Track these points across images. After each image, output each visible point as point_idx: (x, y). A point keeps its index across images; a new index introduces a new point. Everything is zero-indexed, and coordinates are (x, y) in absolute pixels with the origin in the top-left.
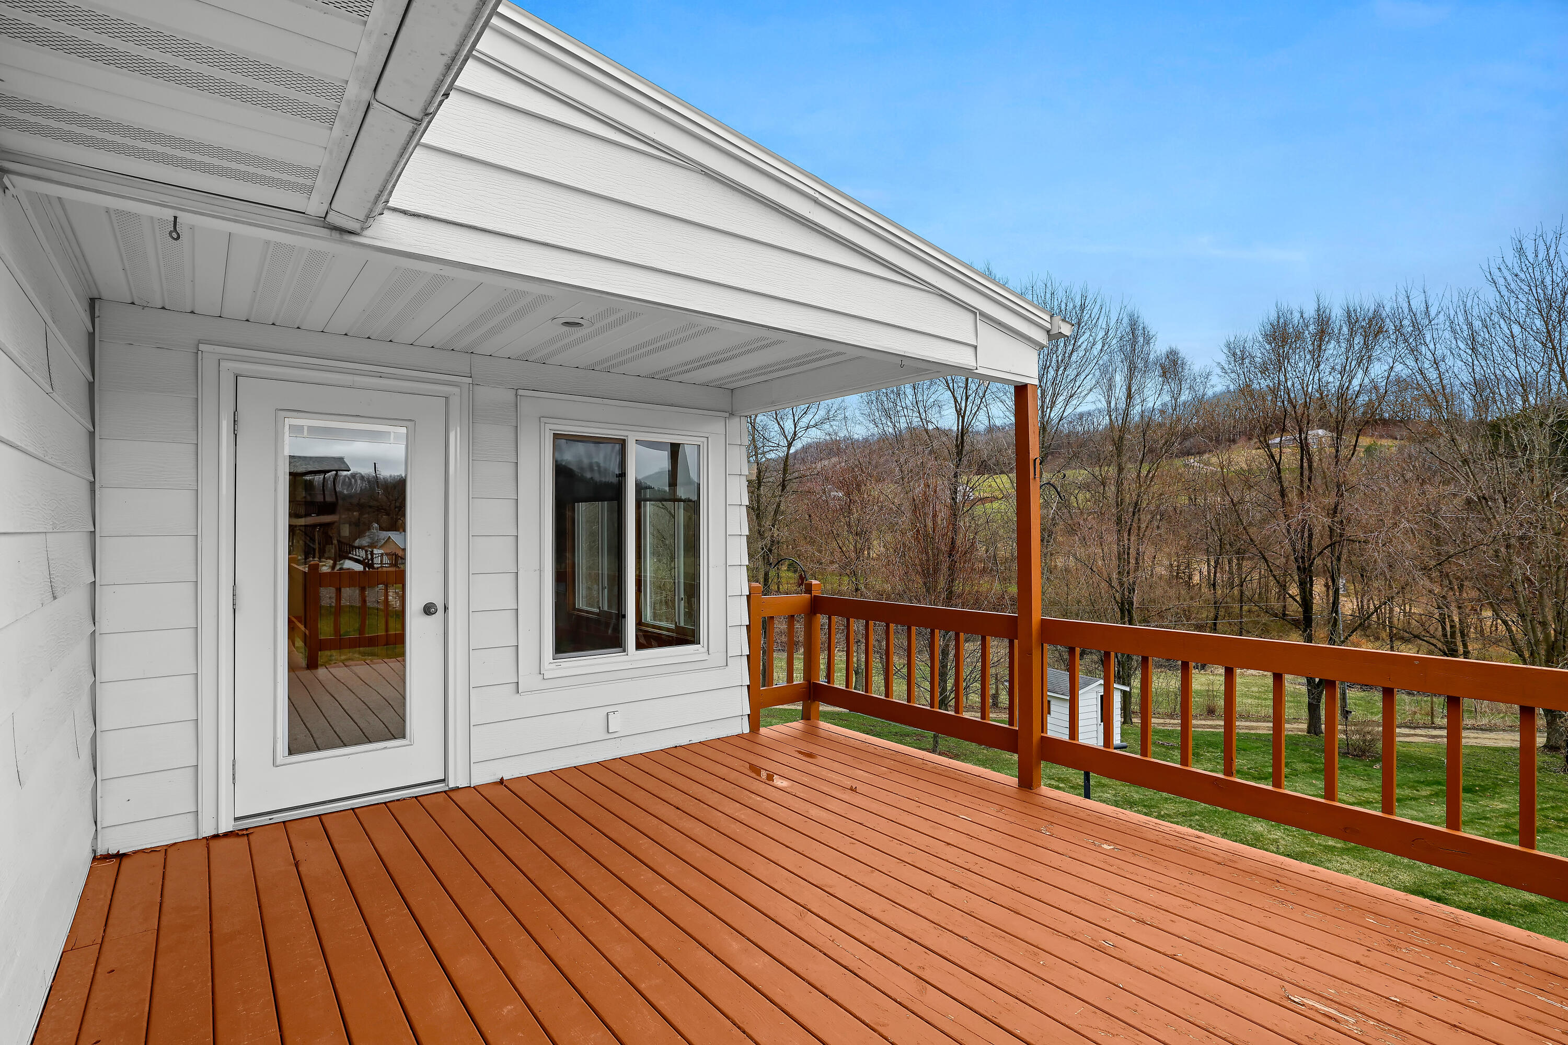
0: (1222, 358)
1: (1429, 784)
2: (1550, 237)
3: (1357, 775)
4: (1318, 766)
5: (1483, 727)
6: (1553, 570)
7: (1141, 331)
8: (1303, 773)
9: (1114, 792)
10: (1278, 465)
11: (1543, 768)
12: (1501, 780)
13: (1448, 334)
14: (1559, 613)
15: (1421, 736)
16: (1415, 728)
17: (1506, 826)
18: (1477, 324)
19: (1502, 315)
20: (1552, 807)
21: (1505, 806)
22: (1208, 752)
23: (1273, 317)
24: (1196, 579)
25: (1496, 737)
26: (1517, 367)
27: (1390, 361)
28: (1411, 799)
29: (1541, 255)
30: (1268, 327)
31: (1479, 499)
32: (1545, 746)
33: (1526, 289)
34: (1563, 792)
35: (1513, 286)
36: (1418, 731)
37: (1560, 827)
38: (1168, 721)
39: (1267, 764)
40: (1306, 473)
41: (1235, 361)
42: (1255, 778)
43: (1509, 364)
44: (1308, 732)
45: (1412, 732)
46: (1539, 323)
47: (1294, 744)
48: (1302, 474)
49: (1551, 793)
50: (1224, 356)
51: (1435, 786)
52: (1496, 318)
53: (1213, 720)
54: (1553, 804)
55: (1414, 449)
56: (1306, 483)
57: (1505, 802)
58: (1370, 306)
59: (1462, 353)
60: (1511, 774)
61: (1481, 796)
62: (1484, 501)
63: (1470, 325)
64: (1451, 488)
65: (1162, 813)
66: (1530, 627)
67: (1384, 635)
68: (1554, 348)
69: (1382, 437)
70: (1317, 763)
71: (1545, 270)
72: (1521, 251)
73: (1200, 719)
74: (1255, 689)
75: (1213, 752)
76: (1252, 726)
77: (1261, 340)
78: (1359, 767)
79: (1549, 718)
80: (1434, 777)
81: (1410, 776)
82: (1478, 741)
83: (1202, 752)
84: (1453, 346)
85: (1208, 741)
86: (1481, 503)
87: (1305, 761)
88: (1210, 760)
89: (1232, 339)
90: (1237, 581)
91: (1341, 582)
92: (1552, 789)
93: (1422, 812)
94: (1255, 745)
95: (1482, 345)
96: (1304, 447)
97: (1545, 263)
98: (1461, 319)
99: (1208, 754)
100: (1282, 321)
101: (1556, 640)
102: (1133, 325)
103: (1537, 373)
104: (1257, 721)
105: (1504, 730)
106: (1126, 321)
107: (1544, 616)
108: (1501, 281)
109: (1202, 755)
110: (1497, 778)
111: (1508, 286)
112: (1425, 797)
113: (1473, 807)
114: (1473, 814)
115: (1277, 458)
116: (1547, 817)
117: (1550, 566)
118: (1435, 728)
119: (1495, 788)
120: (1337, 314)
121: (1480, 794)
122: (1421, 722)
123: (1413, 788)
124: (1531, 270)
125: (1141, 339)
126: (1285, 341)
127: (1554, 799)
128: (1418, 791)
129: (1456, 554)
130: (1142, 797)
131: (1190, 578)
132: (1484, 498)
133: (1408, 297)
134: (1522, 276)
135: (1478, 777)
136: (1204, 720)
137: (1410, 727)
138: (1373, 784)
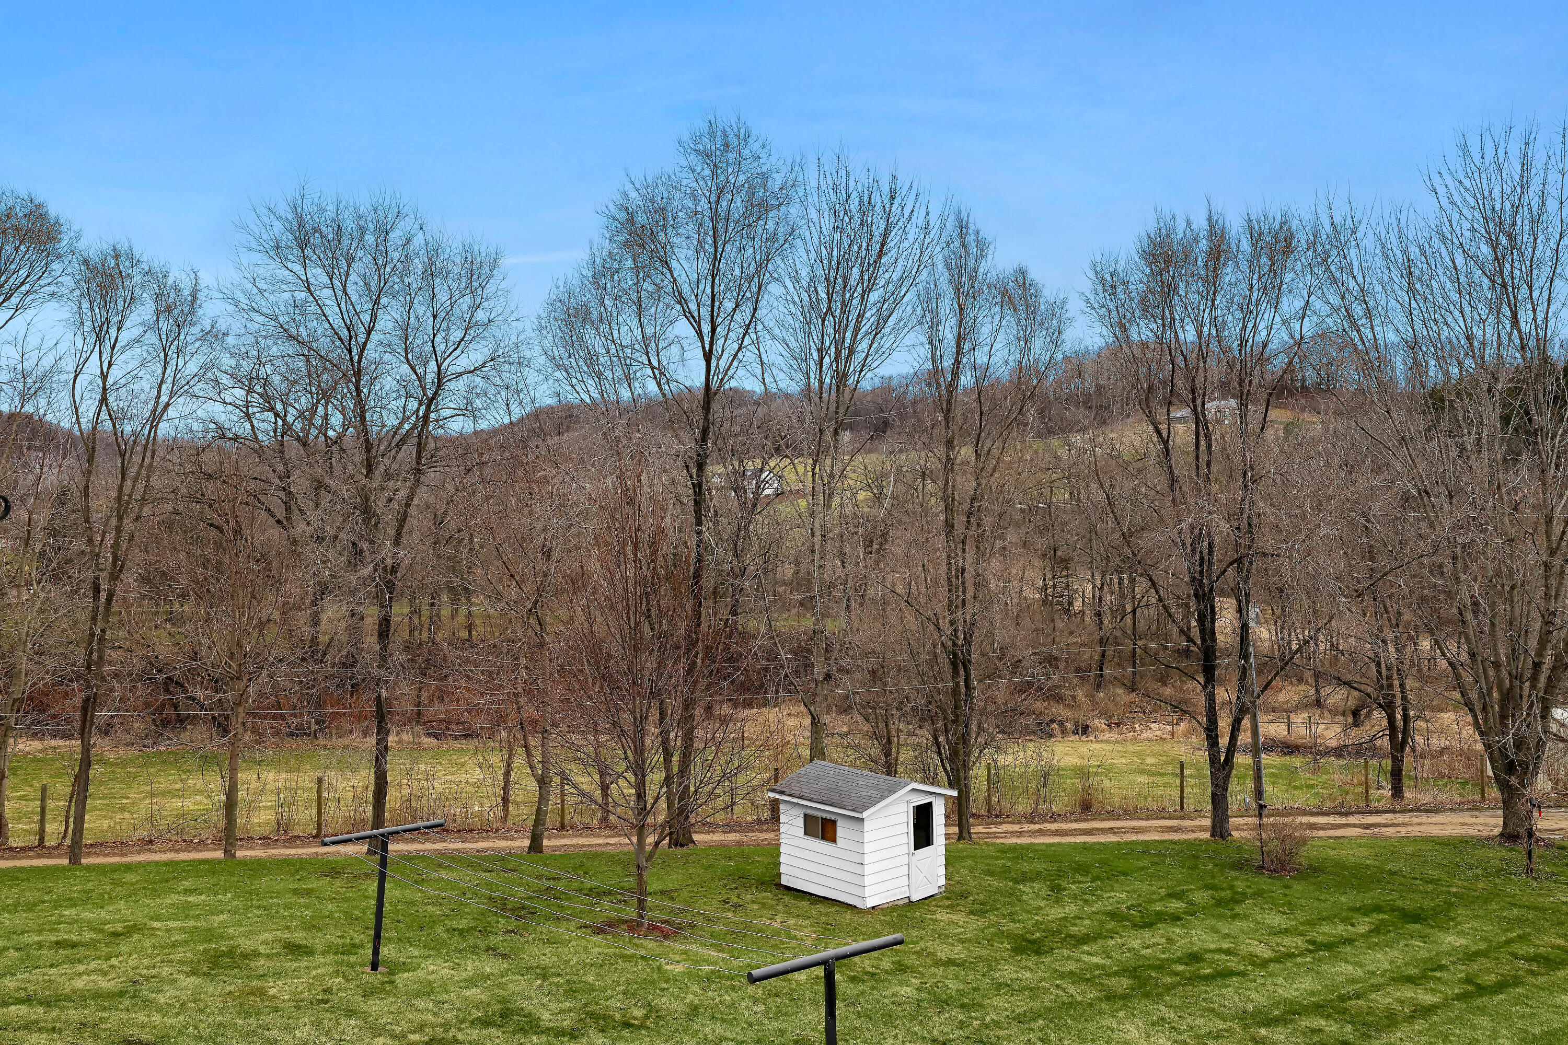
0: (1087, 285)
1: (1365, 911)
2: (1498, 132)
3: (1275, 906)
4: (1223, 894)
5: (1428, 807)
6: (1507, 588)
7: (973, 237)
8: (1204, 908)
9: (918, 981)
10: (1166, 442)
11: (1502, 869)
12: (1455, 895)
13: (1379, 261)
14: (1514, 650)
15: (1354, 826)
16: (1347, 814)
17: (1468, 981)
18: (1414, 250)
19: (1444, 240)
20: (1519, 936)
21: (1463, 941)
22: (1074, 882)
23: (1152, 227)
24: (1078, 604)
25: (1443, 821)
26: (1461, 312)
27: (1305, 293)
28: (1344, 943)
29: (1489, 157)
30: (1146, 241)
31: (1420, 494)
32: (1501, 835)
33: (1472, 201)
34: (1528, 908)
35: (1457, 198)
36: (1351, 820)
37: (1532, 972)
38: (1026, 827)
39: (1154, 897)
40: (1203, 456)
41: (1104, 291)
42: (1135, 925)
43: (1452, 307)
44: (1212, 835)
45: (1343, 820)
46: (1486, 250)
47: (1194, 856)
48: (1197, 457)
49: (1515, 911)
50: (1089, 282)
51: (1374, 915)
52: (1436, 243)
53: (1088, 820)
54: (1521, 932)
55: (1340, 424)
56: (1204, 470)
57: (1461, 933)
58: (1275, 214)
59: (1396, 287)
60: (1465, 884)
61: (1432, 927)
62: (1425, 497)
63: (1405, 251)
64: (1384, 477)
65: (988, 1019)
66: (1481, 670)
67: (1308, 675)
68: (1504, 285)
69: (1303, 410)
70: (1222, 889)
71: (1493, 177)
72: (1465, 149)
73: (1071, 821)
74: (1150, 760)
75: (1080, 882)
76: (1140, 828)
77: (1138, 260)
78: (1276, 888)
79: (1506, 795)
80: (1373, 898)
81: (1344, 899)
82: (1422, 828)
83: (1064, 884)
84: (1386, 278)
85: (1076, 862)
86: (1422, 499)
87: (1207, 887)
88: (1075, 897)
89: (1098, 258)
90: (1129, 608)
91: (1253, 611)
92: (1514, 905)
93: (1360, 965)
94: (1140, 864)
95: (1420, 279)
96: (1200, 420)
97: (1493, 167)
98: (1395, 241)
99: (1073, 887)
100: (1164, 232)
101: (1512, 687)
102: (962, 228)
103: (1484, 321)
104: (1148, 818)
105: (1451, 810)
106: (952, 218)
107: (1497, 655)
108: (1442, 191)
109: (1065, 889)
110: (1449, 893)
111: (1450, 198)
112: (1363, 935)
113: (1424, 948)
114: (1425, 961)
115: (1165, 435)
116: (1515, 955)
117: (1503, 586)
118: (1371, 813)
119: (1448, 911)
120: (1235, 225)
121: (1432, 923)
122: (1354, 804)
123: (1346, 921)
124: (1476, 175)
125: (973, 250)
126: (1168, 262)
127: (1520, 921)
128: (1353, 925)
129: (1392, 569)
130: (961, 987)
131: (1070, 604)
132: (1427, 493)
133: (1330, 208)
134: (1467, 182)
135: (1427, 892)
136: (1076, 821)
137: (1340, 814)
138: (1295, 919)
